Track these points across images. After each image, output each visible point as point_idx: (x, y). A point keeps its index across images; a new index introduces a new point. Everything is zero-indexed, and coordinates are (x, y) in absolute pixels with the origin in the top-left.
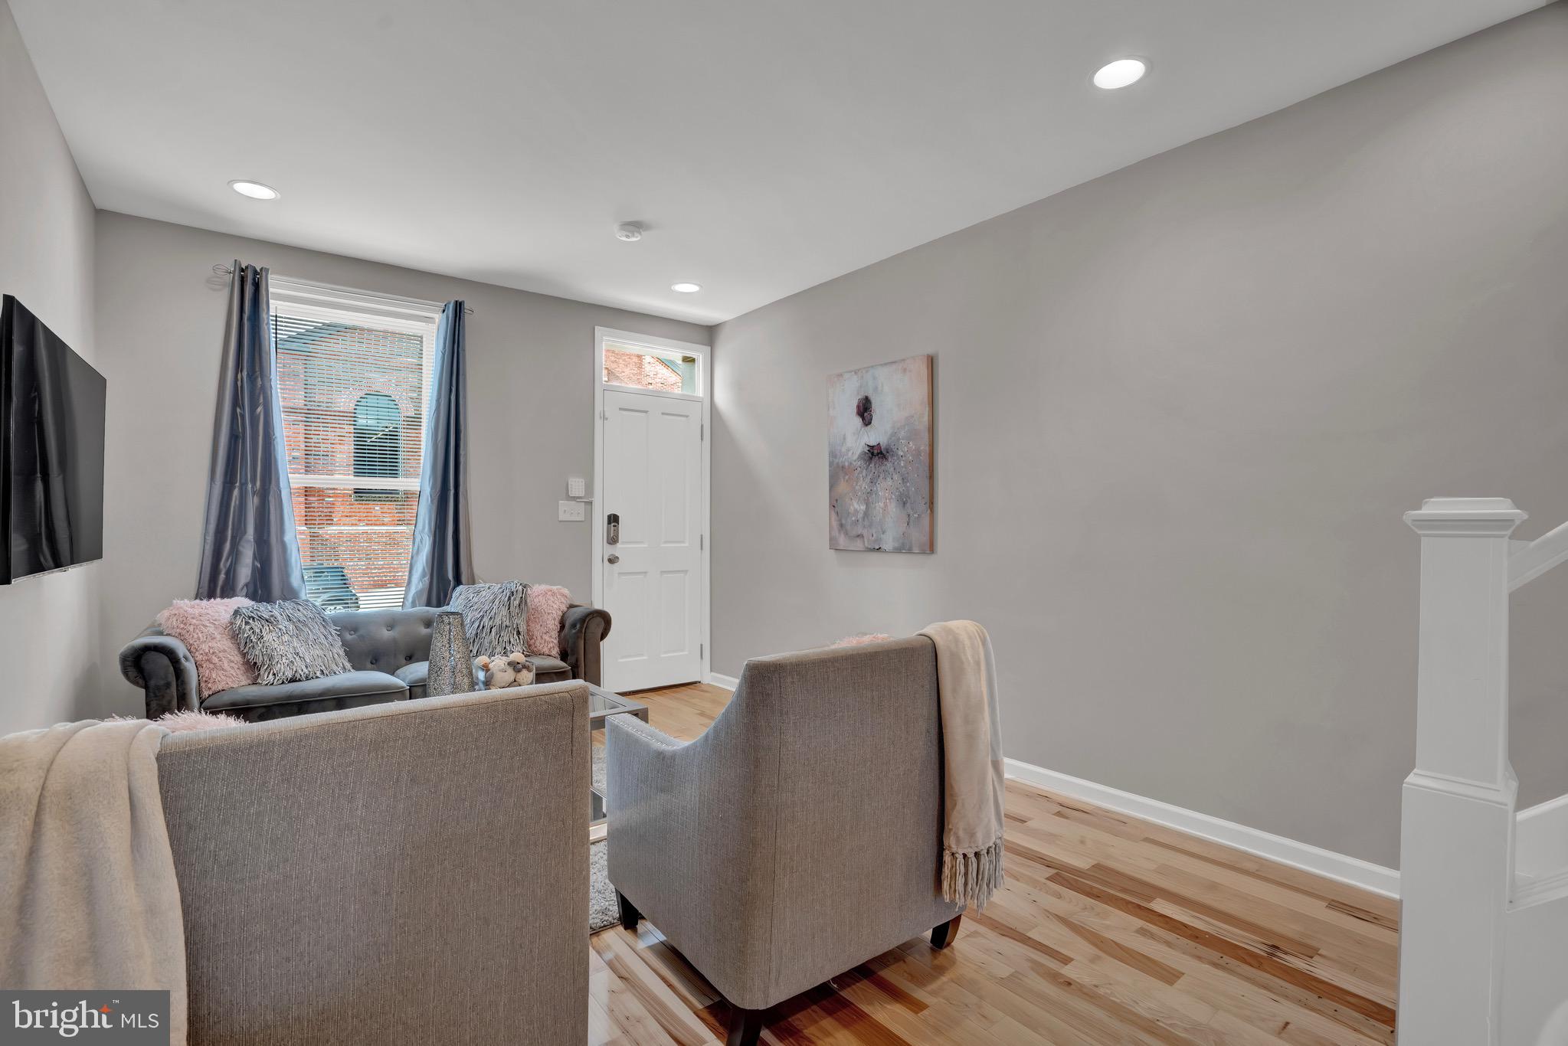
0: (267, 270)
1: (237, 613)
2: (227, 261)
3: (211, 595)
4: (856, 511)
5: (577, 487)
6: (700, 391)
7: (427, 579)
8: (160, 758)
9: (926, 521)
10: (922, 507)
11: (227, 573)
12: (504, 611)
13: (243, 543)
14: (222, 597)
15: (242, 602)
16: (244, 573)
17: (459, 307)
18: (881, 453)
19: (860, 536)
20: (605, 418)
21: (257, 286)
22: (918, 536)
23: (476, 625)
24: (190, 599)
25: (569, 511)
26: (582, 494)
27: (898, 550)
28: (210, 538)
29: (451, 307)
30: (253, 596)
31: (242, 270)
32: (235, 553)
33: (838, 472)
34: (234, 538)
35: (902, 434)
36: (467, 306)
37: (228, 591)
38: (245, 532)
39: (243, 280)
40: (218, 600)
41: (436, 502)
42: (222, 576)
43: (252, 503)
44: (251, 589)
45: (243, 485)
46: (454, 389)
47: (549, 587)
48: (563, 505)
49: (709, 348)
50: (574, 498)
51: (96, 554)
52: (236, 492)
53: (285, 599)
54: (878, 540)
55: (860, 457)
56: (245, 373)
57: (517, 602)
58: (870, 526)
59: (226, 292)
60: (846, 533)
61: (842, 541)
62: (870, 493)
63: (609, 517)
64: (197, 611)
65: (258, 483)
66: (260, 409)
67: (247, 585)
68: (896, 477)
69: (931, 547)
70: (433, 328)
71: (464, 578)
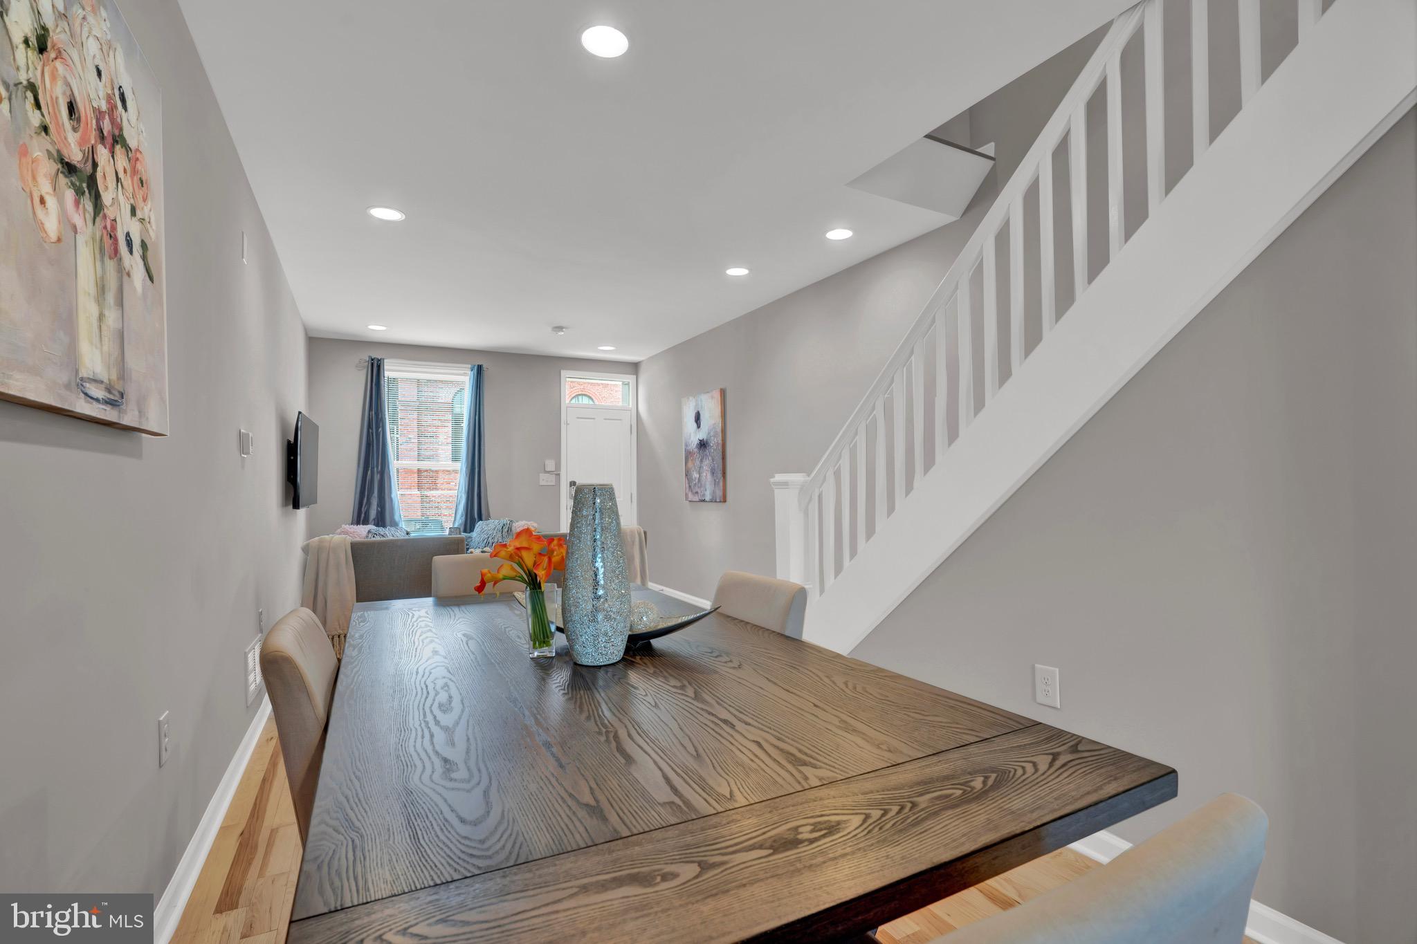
0: (383, 359)
1: (369, 532)
2: (365, 356)
3: (358, 523)
4: (695, 478)
5: (550, 465)
6: (631, 405)
7: (463, 518)
8: (351, 544)
9: (721, 484)
10: (720, 475)
11: (365, 514)
12: (500, 535)
13: (372, 498)
14: (363, 524)
15: (371, 527)
16: (373, 514)
17: (480, 368)
18: (704, 444)
19: (697, 493)
20: (567, 424)
21: (379, 367)
22: (719, 493)
23: (485, 542)
24: (349, 524)
25: (545, 480)
26: (553, 469)
27: (711, 501)
28: (358, 496)
29: (476, 368)
30: (377, 525)
31: (372, 360)
32: (369, 503)
33: (689, 454)
34: (368, 496)
35: (712, 434)
36: (485, 366)
37: (366, 522)
38: (373, 493)
39: (372, 364)
40: (361, 526)
41: (468, 475)
42: (363, 515)
43: (377, 478)
44: (376, 522)
45: (373, 468)
46: (477, 413)
47: (526, 522)
48: (542, 476)
49: (635, 376)
50: (549, 472)
51: (315, 502)
52: (369, 473)
53: (391, 526)
54: (704, 495)
55: (697, 447)
56: (373, 413)
57: (506, 530)
58: (701, 487)
59: (365, 371)
60: (692, 491)
61: (691, 497)
62: (700, 467)
63: (571, 483)
64: (352, 530)
65: (380, 467)
66: (380, 429)
67: (374, 519)
68: (710, 458)
69: (724, 500)
70: (468, 378)
71: (484, 517)
